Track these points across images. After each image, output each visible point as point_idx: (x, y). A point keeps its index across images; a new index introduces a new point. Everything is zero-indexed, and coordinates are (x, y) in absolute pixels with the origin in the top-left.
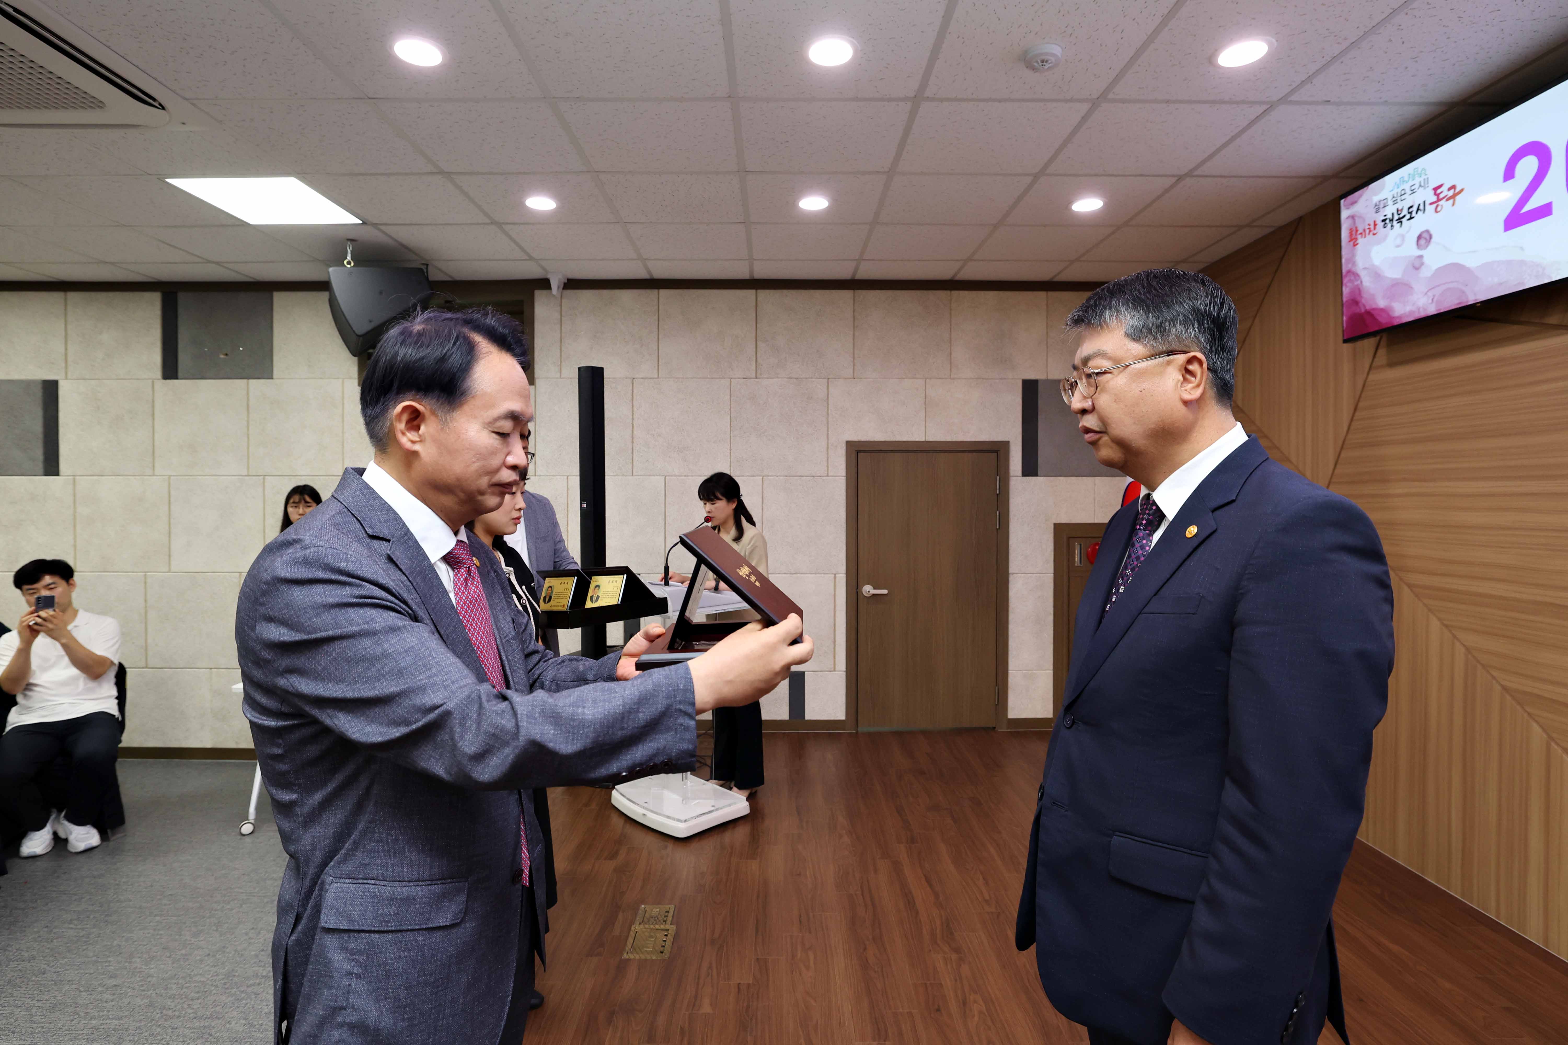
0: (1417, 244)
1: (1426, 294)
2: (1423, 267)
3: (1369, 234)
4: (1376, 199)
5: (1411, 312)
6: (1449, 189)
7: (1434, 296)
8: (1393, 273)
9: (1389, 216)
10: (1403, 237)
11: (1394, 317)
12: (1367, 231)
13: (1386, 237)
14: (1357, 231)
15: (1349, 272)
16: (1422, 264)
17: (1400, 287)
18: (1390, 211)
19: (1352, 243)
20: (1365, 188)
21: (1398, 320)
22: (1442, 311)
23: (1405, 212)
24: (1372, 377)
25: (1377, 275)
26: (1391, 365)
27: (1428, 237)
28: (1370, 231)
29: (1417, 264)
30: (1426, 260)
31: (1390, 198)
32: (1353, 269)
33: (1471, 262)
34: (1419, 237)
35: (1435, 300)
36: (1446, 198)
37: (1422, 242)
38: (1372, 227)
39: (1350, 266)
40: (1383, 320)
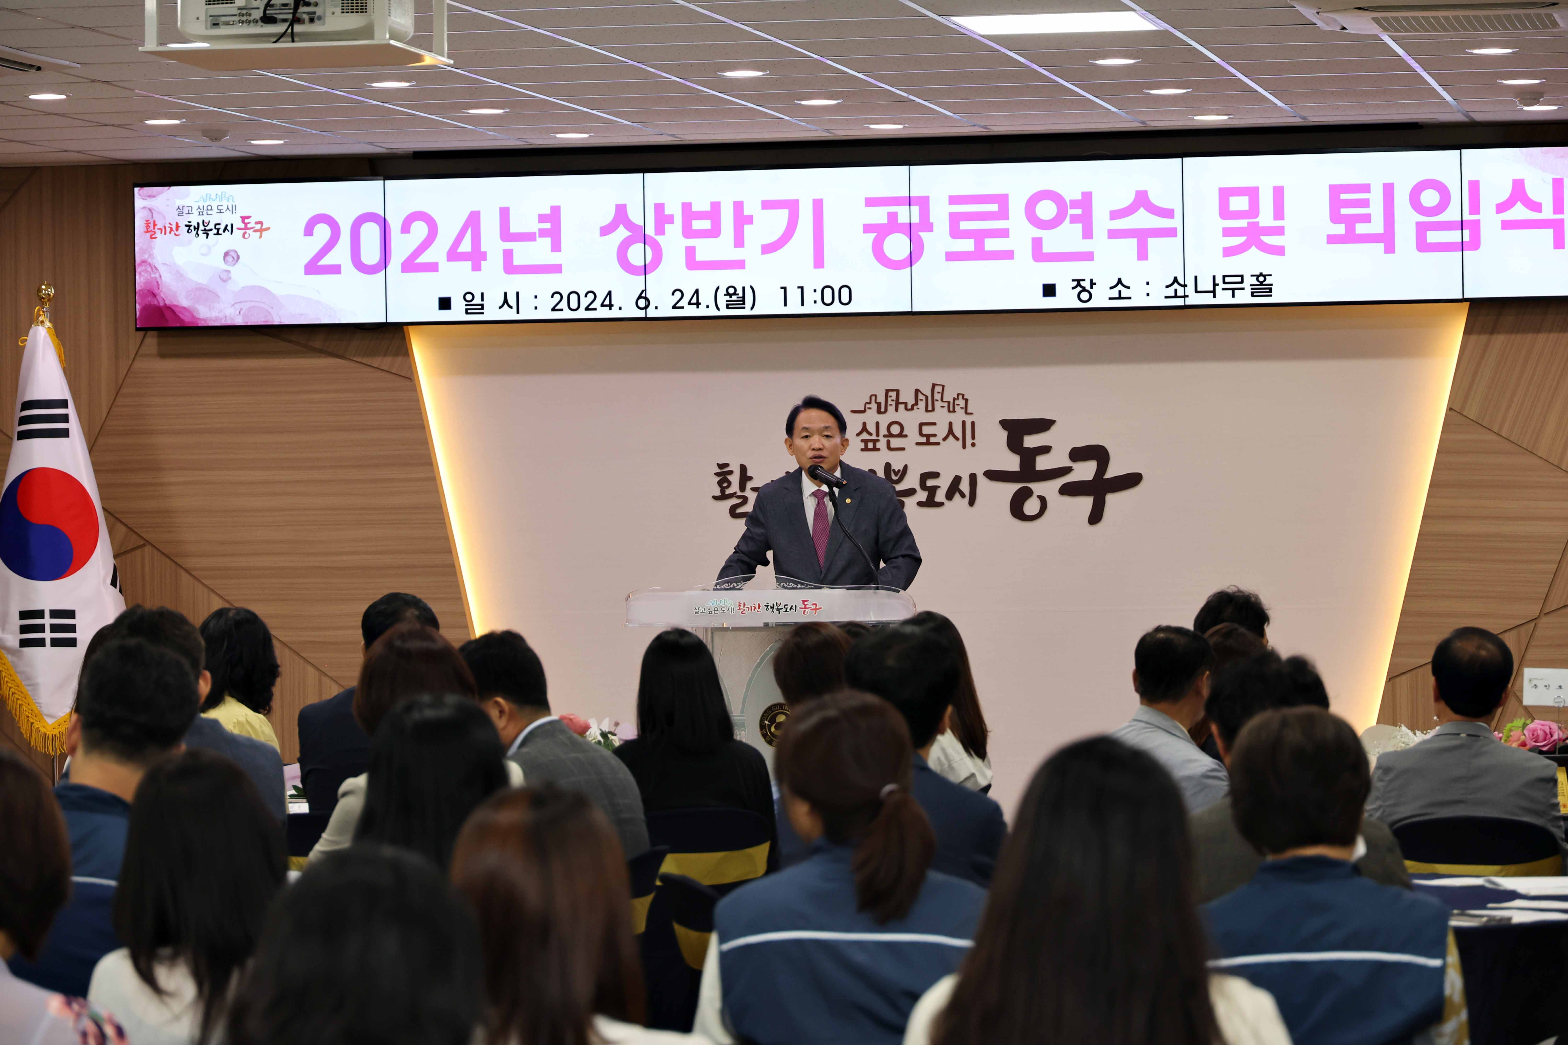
0: (224, 259)
1: (233, 305)
2: (229, 281)
3: (170, 233)
4: (179, 203)
5: (217, 319)
6: (257, 223)
7: (241, 309)
8: (200, 278)
9: (194, 224)
10: (209, 248)
11: (199, 318)
12: (168, 230)
13: (190, 242)
14: (155, 225)
15: (144, 262)
16: (230, 278)
17: (203, 293)
18: (195, 219)
19: (148, 235)
20: (167, 188)
21: (203, 322)
22: (249, 324)
23: (211, 226)
24: (138, 365)
25: (179, 275)
26: (163, 355)
27: (236, 258)
28: (171, 230)
29: (224, 276)
30: (233, 275)
31: (195, 208)
32: (150, 260)
33: (277, 290)
34: (226, 254)
35: (242, 313)
36: (253, 230)
37: (229, 259)
38: (174, 228)
39: (146, 257)
40: (187, 319)
